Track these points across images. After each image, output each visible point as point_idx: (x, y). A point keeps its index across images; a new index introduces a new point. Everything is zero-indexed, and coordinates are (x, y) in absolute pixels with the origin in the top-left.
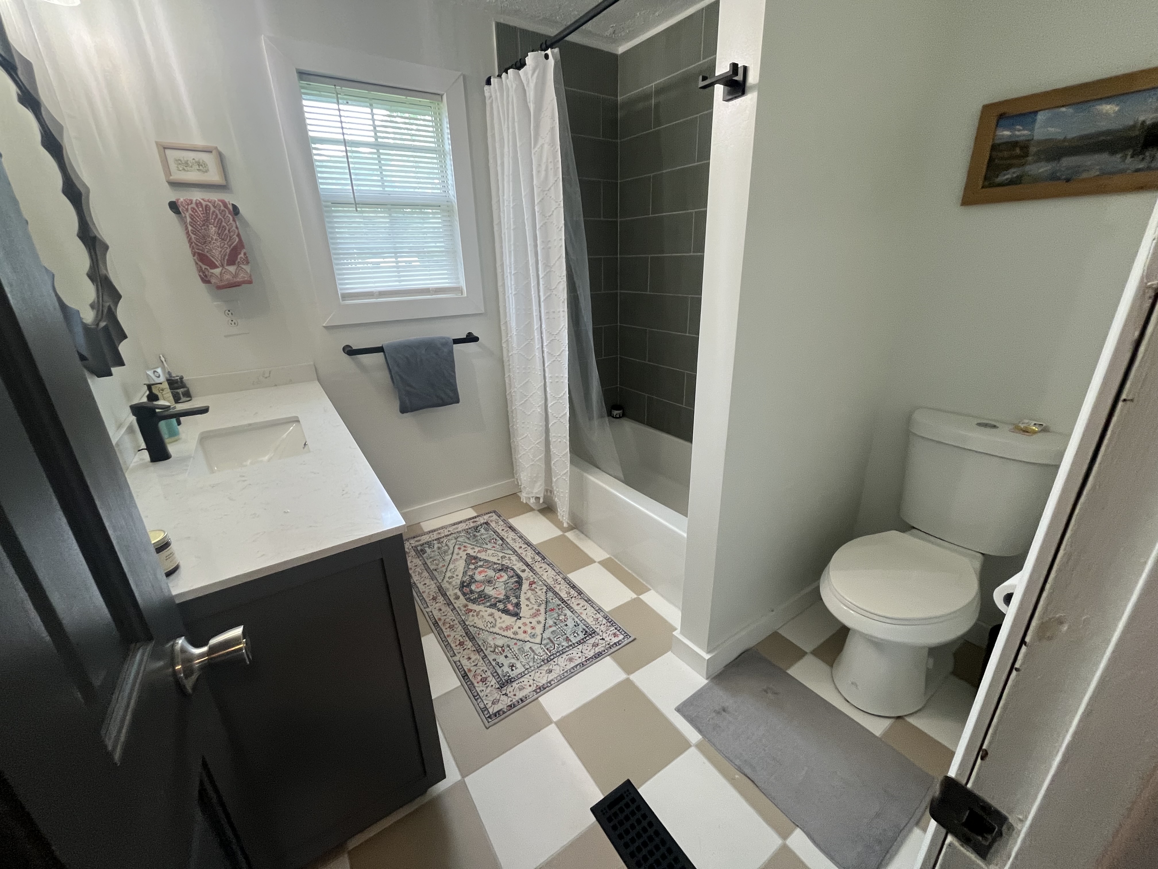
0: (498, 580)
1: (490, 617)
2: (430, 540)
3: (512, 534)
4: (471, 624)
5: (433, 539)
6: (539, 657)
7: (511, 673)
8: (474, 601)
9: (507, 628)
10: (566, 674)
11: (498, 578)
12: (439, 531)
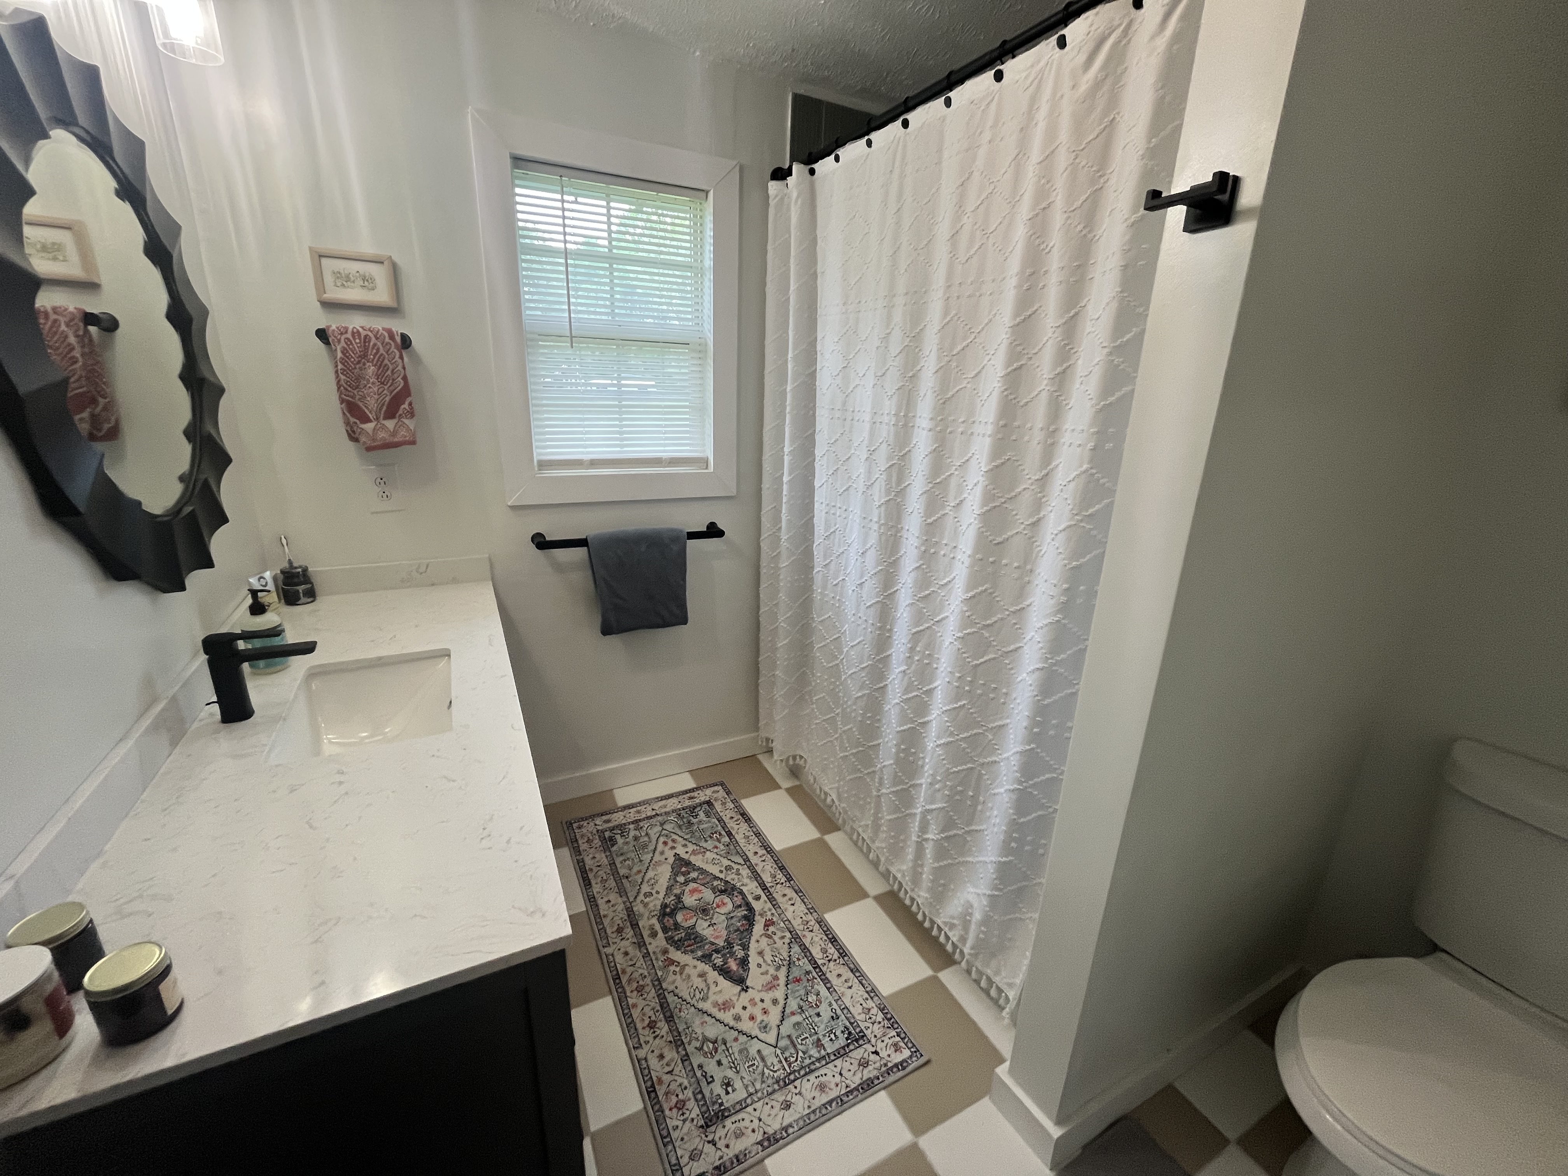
0: (717, 910)
1: (700, 979)
2: (624, 821)
3: (744, 826)
4: (671, 988)
5: (629, 820)
6: (771, 1073)
7: (725, 1098)
8: (678, 945)
9: (726, 1006)
10: (812, 1117)
11: (718, 906)
12: (639, 808)
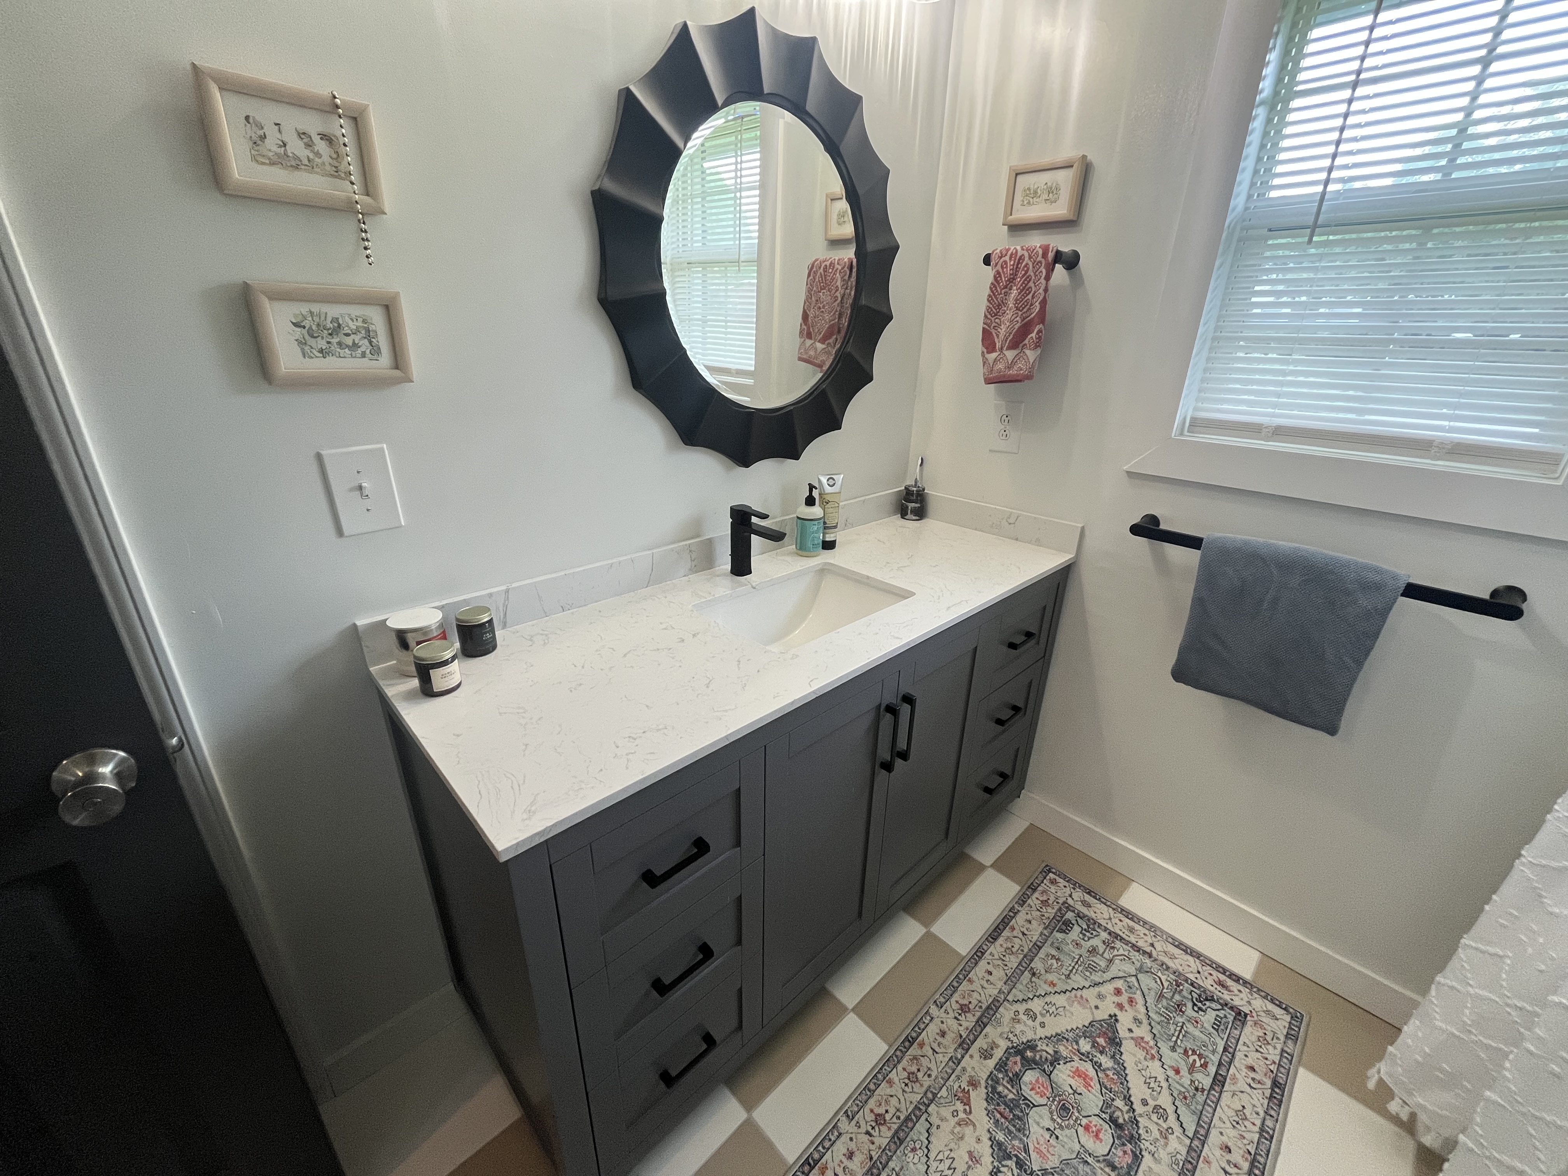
0: (1081, 1129)
1: (966, 1158)
2: (1103, 923)
3: (1257, 1100)
4: (934, 1119)
5: (1109, 926)
8: (994, 1095)
11: (1087, 1128)
12: (1137, 927)
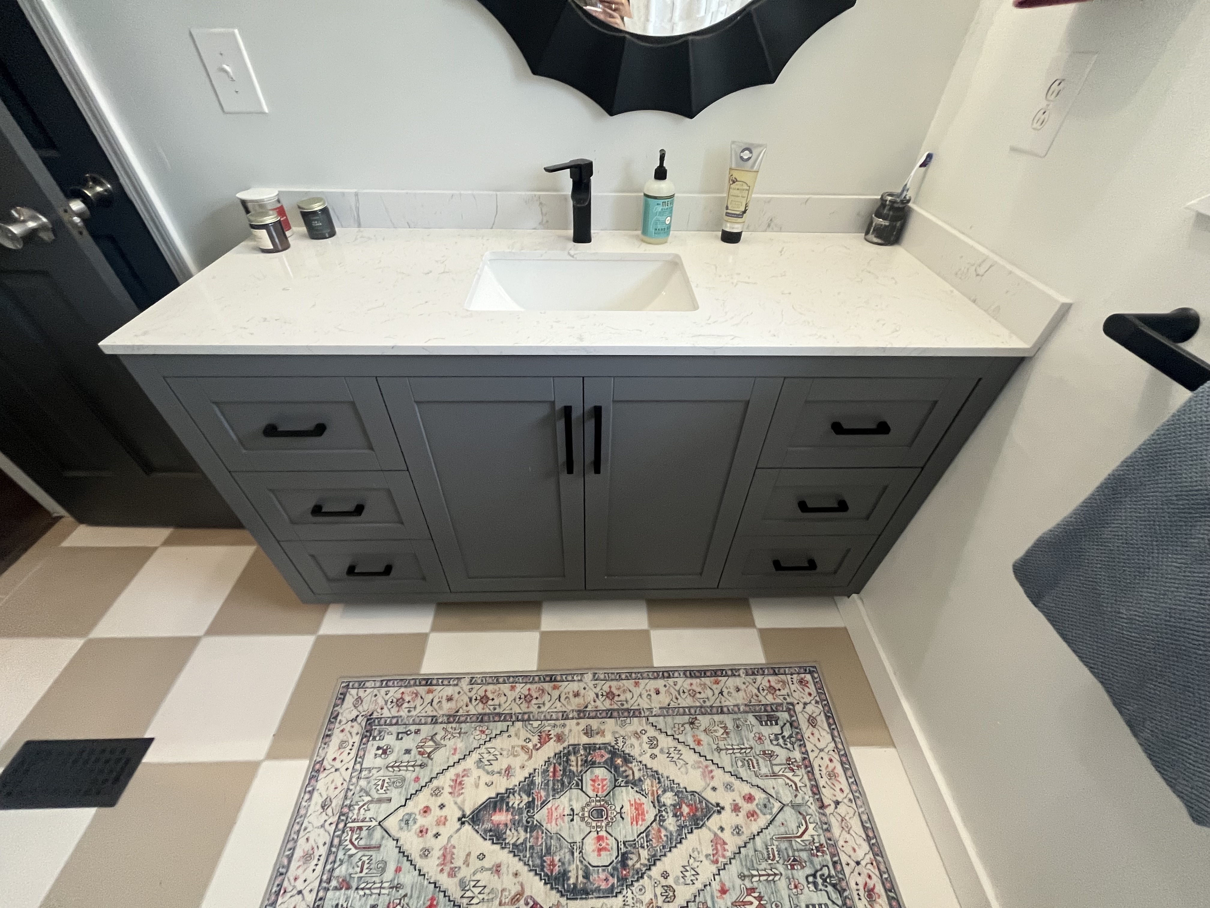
0: (594, 835)
1: (504, 767)
4: (512, 731)
5: (812, 754)
6: (361, 804)
7: (376, 744)
8: (563, 757)
9: (458, 784)
10: (296, 827)
11: (599, 839)
12: (842, 778)
